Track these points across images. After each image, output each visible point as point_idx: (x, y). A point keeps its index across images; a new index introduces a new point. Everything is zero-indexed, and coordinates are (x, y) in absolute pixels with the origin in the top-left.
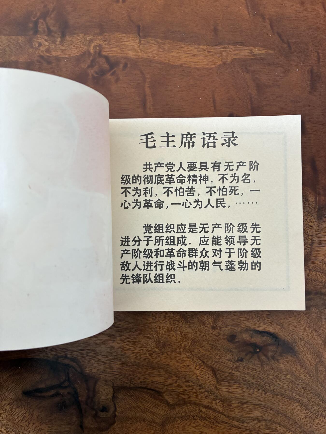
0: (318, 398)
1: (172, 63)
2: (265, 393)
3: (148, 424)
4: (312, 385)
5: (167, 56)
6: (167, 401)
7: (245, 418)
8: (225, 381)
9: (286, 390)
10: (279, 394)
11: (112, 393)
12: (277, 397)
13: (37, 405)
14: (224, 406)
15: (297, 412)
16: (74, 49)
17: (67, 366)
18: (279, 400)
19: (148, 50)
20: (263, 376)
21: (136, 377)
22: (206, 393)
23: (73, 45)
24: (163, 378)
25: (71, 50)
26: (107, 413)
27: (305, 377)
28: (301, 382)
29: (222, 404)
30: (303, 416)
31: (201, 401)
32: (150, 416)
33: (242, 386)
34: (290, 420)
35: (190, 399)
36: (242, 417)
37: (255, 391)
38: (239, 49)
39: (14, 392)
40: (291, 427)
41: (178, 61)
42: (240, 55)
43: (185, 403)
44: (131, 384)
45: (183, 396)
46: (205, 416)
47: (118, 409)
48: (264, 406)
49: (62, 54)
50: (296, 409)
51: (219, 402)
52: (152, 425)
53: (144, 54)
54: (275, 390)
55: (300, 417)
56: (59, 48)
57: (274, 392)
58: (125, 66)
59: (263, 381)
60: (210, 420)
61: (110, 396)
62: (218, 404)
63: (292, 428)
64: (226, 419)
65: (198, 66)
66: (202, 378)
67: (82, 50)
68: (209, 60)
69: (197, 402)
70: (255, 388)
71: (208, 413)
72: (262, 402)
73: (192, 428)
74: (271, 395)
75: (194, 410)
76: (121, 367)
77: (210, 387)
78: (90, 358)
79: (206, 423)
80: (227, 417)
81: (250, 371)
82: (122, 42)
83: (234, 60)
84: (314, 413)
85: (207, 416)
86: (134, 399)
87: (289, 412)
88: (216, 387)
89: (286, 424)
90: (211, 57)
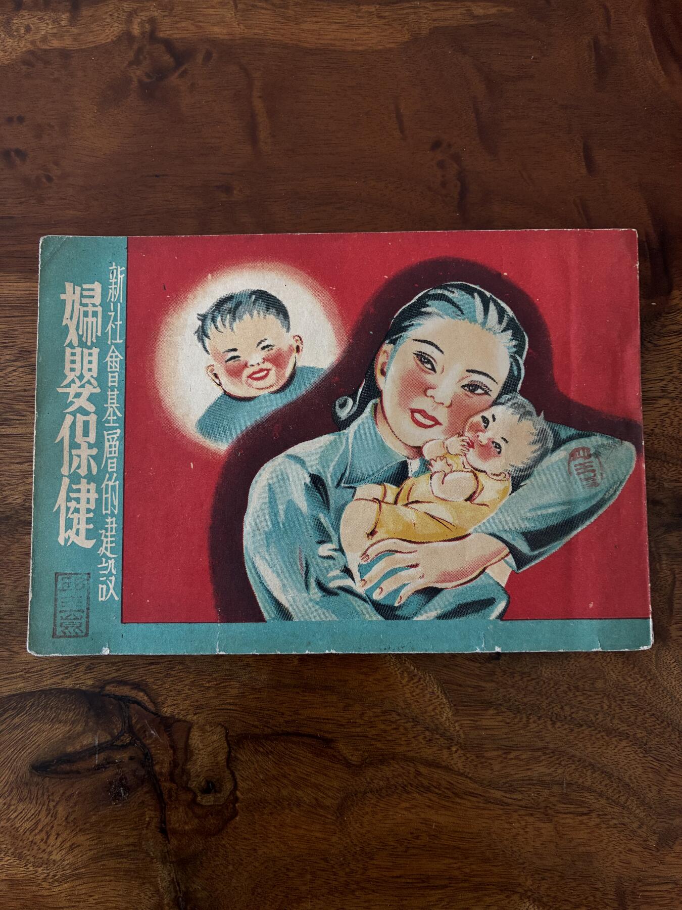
0: (669, 727)
1: (306, 45)
2: (552, 724)
3: (309, 812)
4: (653, 699)
5: (293, 31)
6: (345, 758)
7: (514, 781)
8: (466, 704)
9: (597, 714)
10: (582, 723)
11: (226, 750)
12: (579, 730)
13: (64, 793)
14: (468, 758)
15: (625, 761)
16: (98, 30)
17: (124, 700)
18: (583, 738)
19: (254, 22)
20: (546, 688)
21: (276, 711)
22: (427, 733)
23: (95, 24)
24: (333, 709)
25: (91, 34)
26: (219, 795)
27: (636, 683)
28: (627, 695)
29: (464, 755)
30: (640, 770)
31: (419, 751)
32: (312, 794)
33: (502, 712)
34: (613, 779)
35: (394, 749)
36: (508, 780)
37: (531, 721)
38: (442, 7)
39: (12, 769)
40: (617, 796)
41: (319, 39)
42: (445, 20)
43: (384, 759)
44: (266, 729)
45: (379, 745)
46: (429, 783)
47: (241, 784)
48: (552, 752)
49: (73, 43)
50: (624, 754)
51: (456, 752)
52: (316, 814)
53: (246, 31)
54: (573, 716)
55: (633, 771)
56: (68, 31)
57: (573, 720)
58: (208, 56)
59: (547, 699)
60: (440, 792)
61: (222, 758)
62: (455, 756)
63: (619, 797)
64: (476, 785)
65: (360, 48)
66: (417, 702)
67: (115, 33)
68: (383, 34)
69: (409, 754)
70: (530, 714)
71: (437, 776)
72: (547, 743)
73: (402, 813)
74: (566, 726)
75: (404, 773)
76: (242, 693)
77: (436, 721)
78: (175, 678)
79: (432, 798)
80: (475, 782)
81: (518, 678)
82: (198, 10)
83: (434, 31)
84: (663, 762)
85: (435, 784)
86: (274, 760)
87: (608, 762)
88: (448, 719)
89: (604, 789)
90: (387, 27)
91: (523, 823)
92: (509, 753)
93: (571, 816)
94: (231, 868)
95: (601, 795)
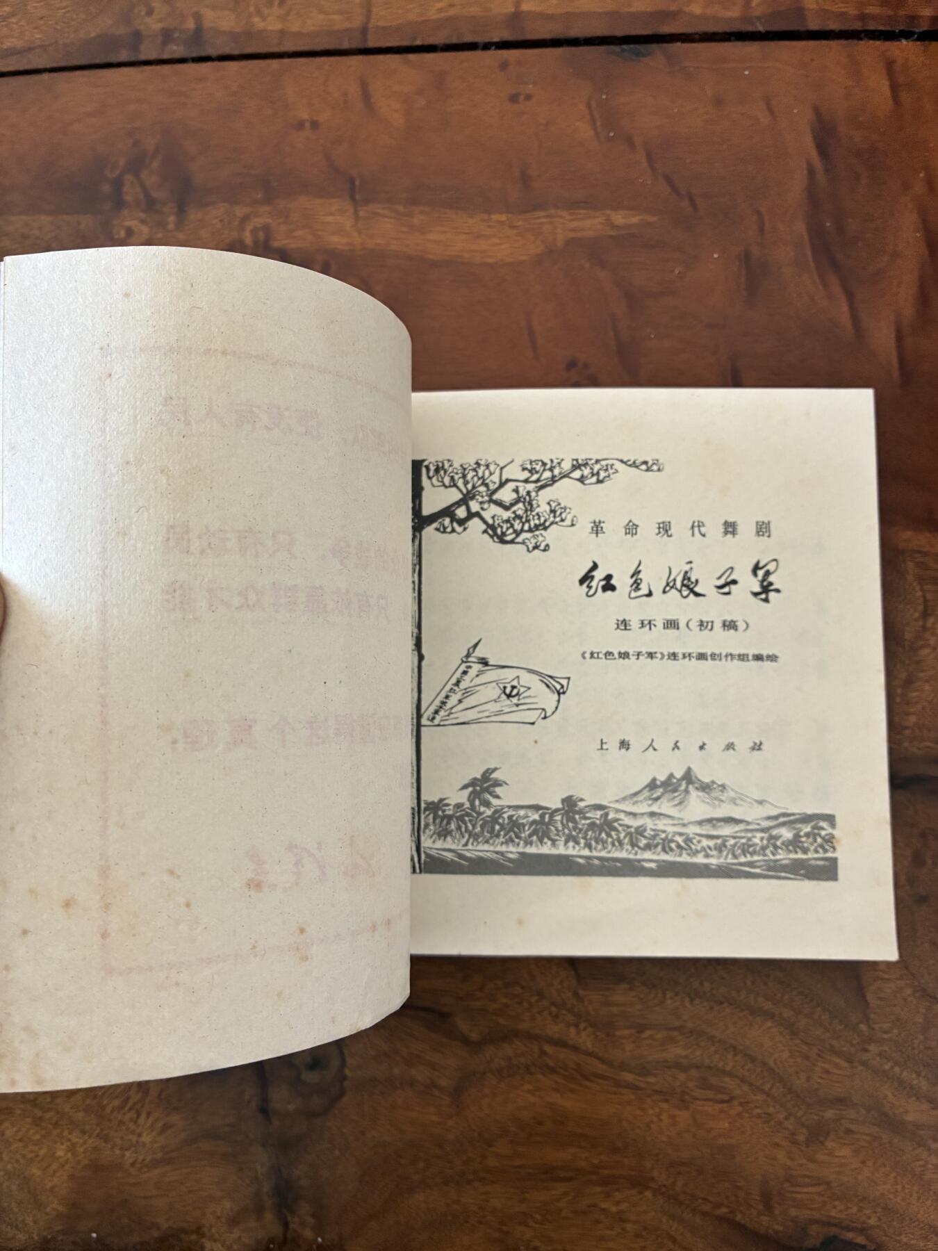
0: (819, 1006)
1: (431, 257)
2: (690, 1001)
3: (423, 1092)
4: (801, 975)
5: (419, 241)
6: (463, 1034)
7: (647, 1063)
10: (723, 1000)
12: (720, 1008)
14: (597, 1036)
15: (771, 1044)
18: (724, 1016)
19: (376, 232)
22: (554, 1009)
26: (325, 1073)
29: (593, 1034)
30: (786, 1055)
31: (544, 1028)
32: (427, 1073)
34: (756, 1063)
35: (517, 1025)
36: (642, 1061)
37: (667, 997)
38: (579, 216)
40: (761, 1082)
41: (446, 251)
42: (583, 230)
43: (506, 1036)
45: (501, 1021)
46: (554, 1064)
47: (351, 1061)
48: (690, 1032)
50: (768, 1035)
51: (584, 1029)
52: (432, 1095)
53: (368, 241)
54: (714, 992)
55: (778, 1054)
56: (174, 237)
57: (713, 997)
60: (567, 1074)
62: (583, 1034)
63: (763, 1083)
64: (604, 1067)
65: (490, 260)
66: (543, 973)
68: (514, 245)
69: (533, 1031)
70: (666, 990)
72: (685, 1021)
73: (525, 1095)
74: (706, 1004)
75: (527, 1052)
77: (563, 995)
79: (560, 1080)
80: (606, 1064)
82: (315, 217)
83: (569, 243)
84: (813, 1045)
85: (559, 1064)
87: (751, 1044)
88: (576, 994)
89: (747, 1074)
90: (519, 238)
91: (657, 1110)
92: (641, 1032)
93: (711, 1103)
94: (337, 1153)
95: (743, 1080)
